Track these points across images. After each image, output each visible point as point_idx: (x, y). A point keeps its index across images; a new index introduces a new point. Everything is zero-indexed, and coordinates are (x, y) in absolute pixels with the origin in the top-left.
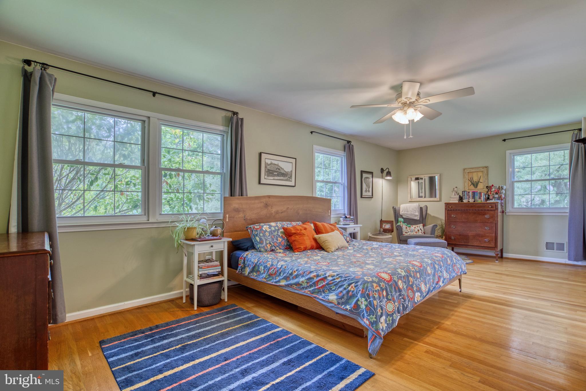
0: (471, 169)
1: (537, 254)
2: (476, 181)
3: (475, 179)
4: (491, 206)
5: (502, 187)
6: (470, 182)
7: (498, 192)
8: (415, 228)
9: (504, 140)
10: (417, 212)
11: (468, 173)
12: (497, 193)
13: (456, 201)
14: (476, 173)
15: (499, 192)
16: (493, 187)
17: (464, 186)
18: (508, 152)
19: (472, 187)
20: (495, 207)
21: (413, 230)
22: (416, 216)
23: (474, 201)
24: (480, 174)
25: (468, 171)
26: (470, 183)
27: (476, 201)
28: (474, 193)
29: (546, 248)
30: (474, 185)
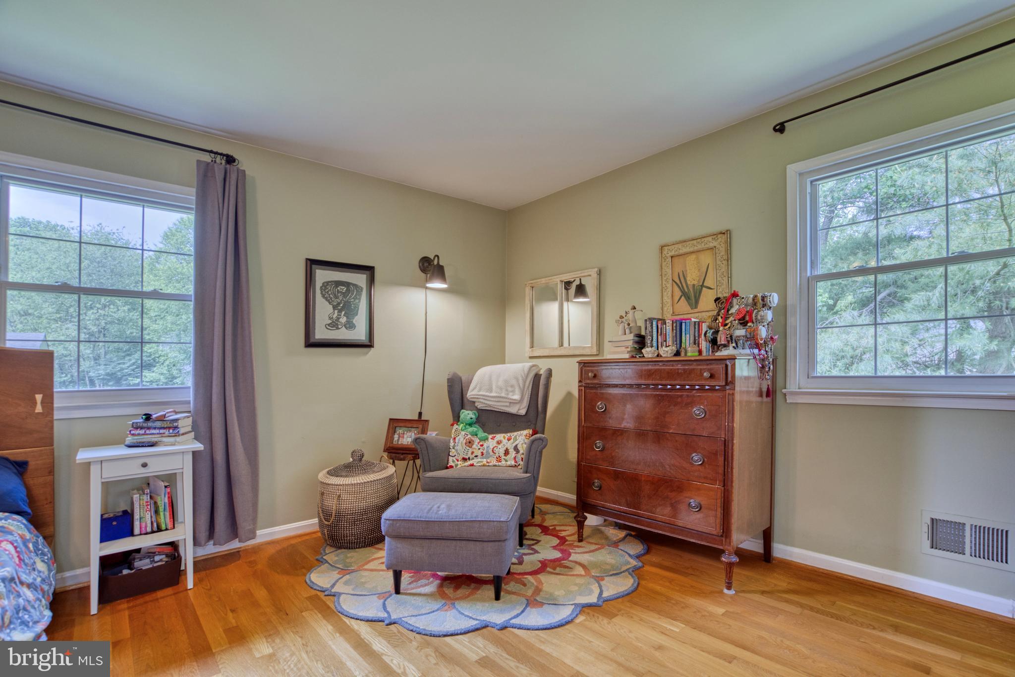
0: (680, 246)
1: (894, 562)
2: (694, 285)
3: (692, 278)
4: (709, 370)
5: (763, 298)
6: (676, 289)
7: (747, 318)
8: (499, 443)
9: (780, 128)
10: (517, 391)
11: (672, 257)
12: (743, 322)
13: (622, 353)
14: (693, 256)
15: (751, 316)
16: (735, 301)
17: (662, 303)
18: (792, 170)
19: (683, 306)
20: (723, 376)
21: (490, 451)
22: (513, 403)
23: (678, 354)
24: (706, 259)
25: (673, 253)
26: (678, 293)
27: (683, 354)
28: (679, 325)
29: (928, 543)
30: (688, 298)
